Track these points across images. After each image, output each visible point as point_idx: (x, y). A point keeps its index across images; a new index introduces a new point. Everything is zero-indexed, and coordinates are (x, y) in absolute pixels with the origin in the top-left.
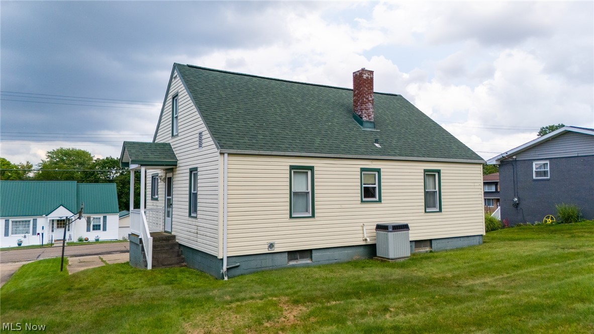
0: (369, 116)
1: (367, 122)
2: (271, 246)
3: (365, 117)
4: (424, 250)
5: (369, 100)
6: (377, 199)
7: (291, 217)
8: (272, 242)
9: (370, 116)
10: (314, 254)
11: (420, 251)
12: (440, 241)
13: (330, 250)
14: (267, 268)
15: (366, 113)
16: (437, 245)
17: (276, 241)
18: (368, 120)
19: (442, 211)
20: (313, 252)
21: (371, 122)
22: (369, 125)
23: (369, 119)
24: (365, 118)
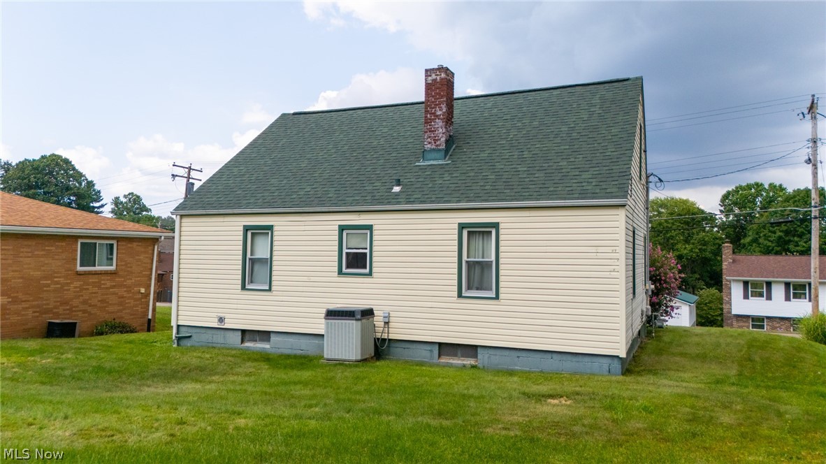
0: (435, 141)
1: (433, 150)
2: (221, 320)
3: (429, 143)
4: (459, 362)
5: (437, 116)
6: (367, 271)
7: (243, 288)
8: (222, 315)
9: (437, 140)
10: (273, 338)
11: (451, 361)
12: (498, 352)
13: (294, 336)
14: (219, 345)
15: (430, 137)
16: (489, 357)
17: (227, 316)
18: (434, 147)
19: (500, 298)
20: (272, 335)
21: (440, 150)
22: (434, 155)
23: (437, 146)
24: (429, 146)
